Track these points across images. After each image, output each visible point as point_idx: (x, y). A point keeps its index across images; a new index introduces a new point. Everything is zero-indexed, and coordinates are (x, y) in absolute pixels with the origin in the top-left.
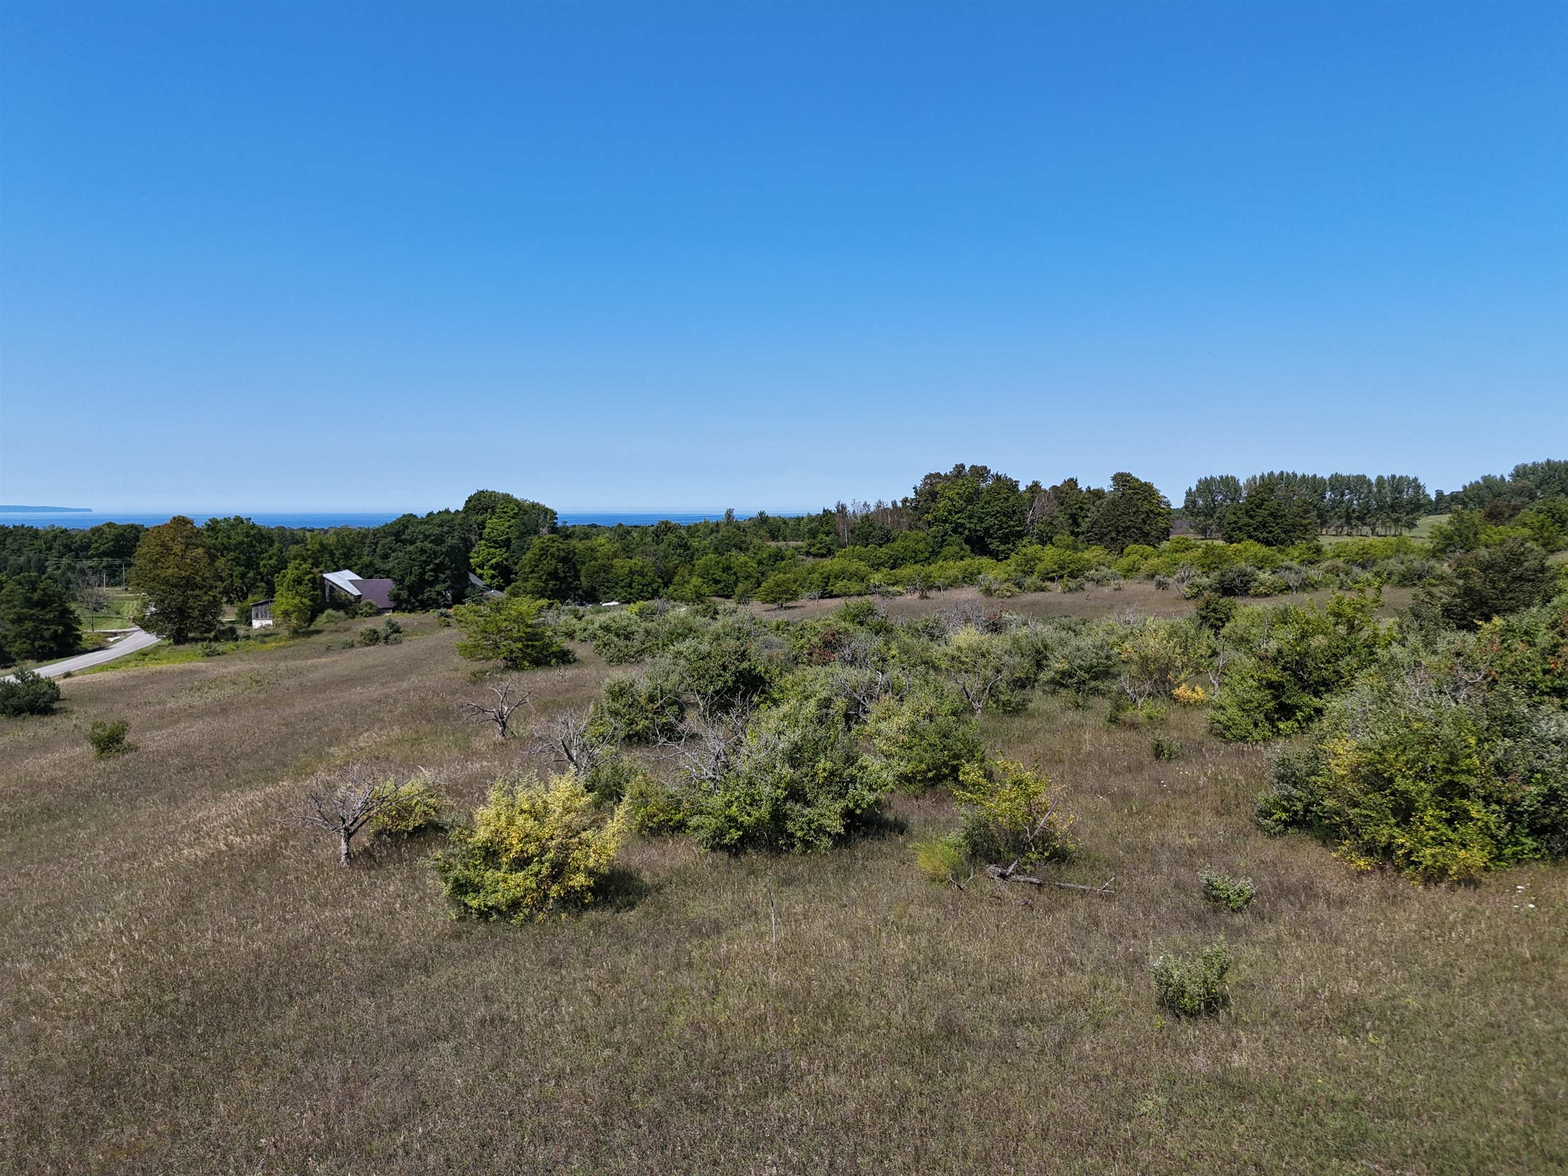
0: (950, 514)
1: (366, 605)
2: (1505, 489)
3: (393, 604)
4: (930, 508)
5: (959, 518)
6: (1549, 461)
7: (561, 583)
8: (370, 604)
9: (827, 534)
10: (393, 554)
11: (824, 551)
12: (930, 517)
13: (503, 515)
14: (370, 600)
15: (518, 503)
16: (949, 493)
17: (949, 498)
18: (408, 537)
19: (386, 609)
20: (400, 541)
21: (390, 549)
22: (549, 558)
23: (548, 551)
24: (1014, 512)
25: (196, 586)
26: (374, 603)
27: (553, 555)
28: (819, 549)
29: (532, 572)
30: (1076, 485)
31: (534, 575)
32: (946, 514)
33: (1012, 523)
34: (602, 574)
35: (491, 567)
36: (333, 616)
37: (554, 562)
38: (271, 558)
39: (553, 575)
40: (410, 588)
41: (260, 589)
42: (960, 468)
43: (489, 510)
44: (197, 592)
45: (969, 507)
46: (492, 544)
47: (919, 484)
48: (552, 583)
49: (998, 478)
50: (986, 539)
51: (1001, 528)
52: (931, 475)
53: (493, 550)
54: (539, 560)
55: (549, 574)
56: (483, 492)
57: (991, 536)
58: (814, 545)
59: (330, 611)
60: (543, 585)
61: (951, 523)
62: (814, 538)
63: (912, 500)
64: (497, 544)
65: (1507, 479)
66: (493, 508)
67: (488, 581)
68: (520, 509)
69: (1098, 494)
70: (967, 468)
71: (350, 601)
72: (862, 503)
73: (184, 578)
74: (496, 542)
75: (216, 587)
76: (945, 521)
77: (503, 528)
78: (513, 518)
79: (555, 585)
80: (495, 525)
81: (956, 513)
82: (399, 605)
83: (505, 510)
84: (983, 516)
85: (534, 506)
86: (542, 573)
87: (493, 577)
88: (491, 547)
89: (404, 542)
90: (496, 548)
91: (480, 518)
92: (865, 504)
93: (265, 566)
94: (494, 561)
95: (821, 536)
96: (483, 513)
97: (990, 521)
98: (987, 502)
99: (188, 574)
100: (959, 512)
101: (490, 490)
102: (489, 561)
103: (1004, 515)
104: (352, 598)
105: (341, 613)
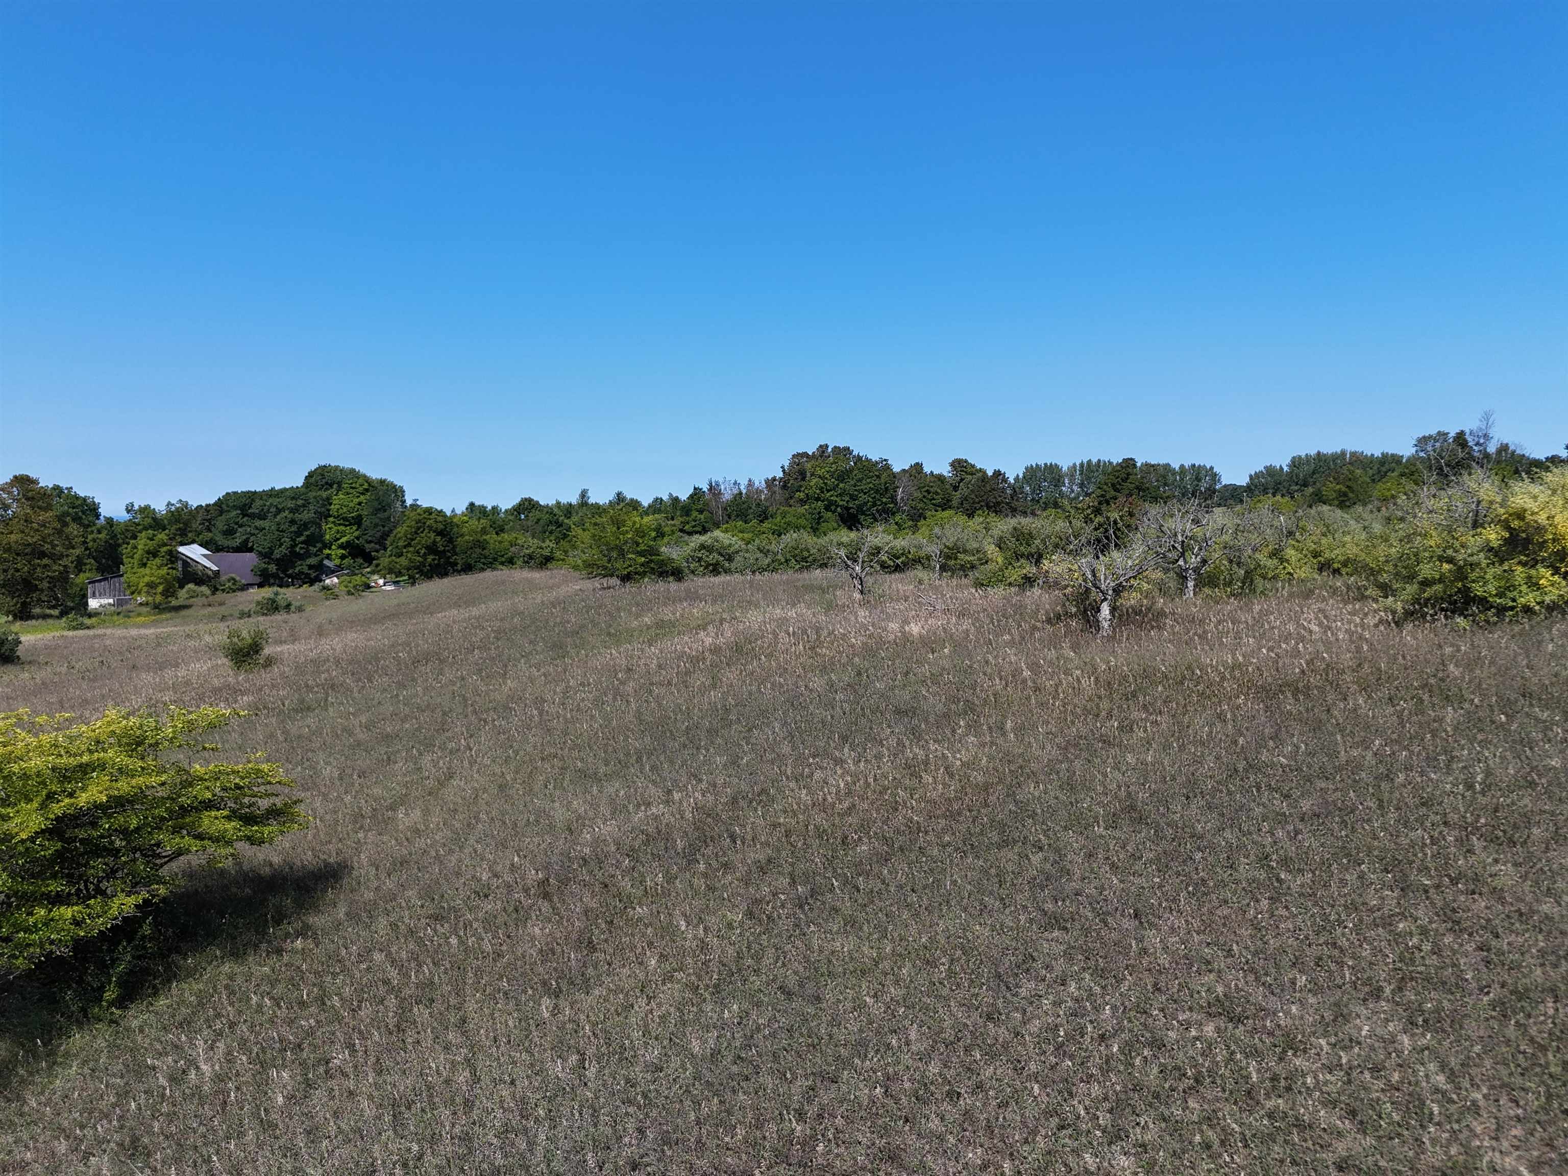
0: (822, 492)
1: (229, 581)
2: (1284, 477)
3: (258, 580)
4: (801, 486)
5: (832, 496)
6: (1319, 453)
7: (440, 559)
8: (234, 579)
9: (701, 512)
10: (240, 530)
11: (699, 529)
12: (802, 495)
13: (351, 491)
14: (233, 575)
15: (367, 479)
16: (819, 472)
17: (820, 477)
18: (257, 511)
19: (251, 585)
20: (247, 515)
21: (237, 523)
22: (427, 531)
23: (425, 523)
24: (887, 489)
25: (42, 555)
26: (238, 578)
27: (430, 527)
28: (693, 527)
29: (409, 545)
30: (922, 469)
31: (411, 549)
32: (818, 491)
33: (884, 500)
34: (478, 550)
35: (341, 547)
36: (194, 592)
37: (432, 535)
38: (99, 532)
39: (432, 549)
40: (278, 562)
41: (88, 567)
42: (823, 448)
43: (335, 486)
44: (45, 561)
45: (841, 485)
46: (342, 522)
47: (787, 464)
48: (430, 558)
49: (859, 458)
50: (859, 516)
51: (874, 505)
52: (799, 454)
53: (342, 528)
54: (416, 533)
55: (427, 548)
56: (325, 466)
57: (863, 513)
58: (688, 523)
59: (191, 586)
60: (421, 559)
61: (823, 501)
62: (687, 515)
63: (781, 479)
64: (347, 521)
65: (1286, 469)
66: (339, 484)
67: (337, 562)
68: (369, 485)
69: (940, 478)
70: (830, 450)
71: (208, 576)
72: (733, 481)
73: (29, 545)
74: (345, 519)
75: (67, 556)
76: (818, 499)
77: (351, 505)
78: (362, 494)
79: (433, 560)
80: (340, 501)
81: (828, 491)
82: (265, 579)
83: (353, 485)
84: (856, 493)
85: (382, 482)
86: (420, 546)
87: (343, 557)
88: (340, 525)
89: (253, 516)
90: (346, 526)
91: (324, 494)
92: (735, 483)
93: (94, 540)
94: (344, 540)
95: (695, 514)
96: (327, 489)
97: (863, 498)
98: (860, 480)
99: (34, 540)
100: (831, 490)
101: (333, 465)
102: (338, 539)
103: (877, 491)
104: (210, 573)
105: (204, 589)
